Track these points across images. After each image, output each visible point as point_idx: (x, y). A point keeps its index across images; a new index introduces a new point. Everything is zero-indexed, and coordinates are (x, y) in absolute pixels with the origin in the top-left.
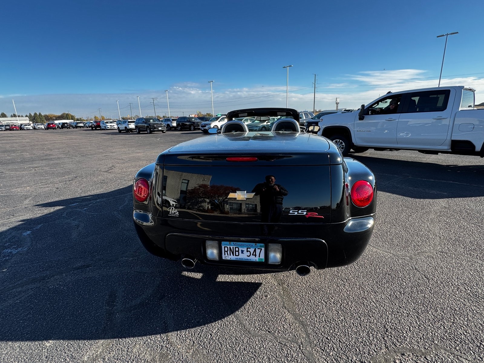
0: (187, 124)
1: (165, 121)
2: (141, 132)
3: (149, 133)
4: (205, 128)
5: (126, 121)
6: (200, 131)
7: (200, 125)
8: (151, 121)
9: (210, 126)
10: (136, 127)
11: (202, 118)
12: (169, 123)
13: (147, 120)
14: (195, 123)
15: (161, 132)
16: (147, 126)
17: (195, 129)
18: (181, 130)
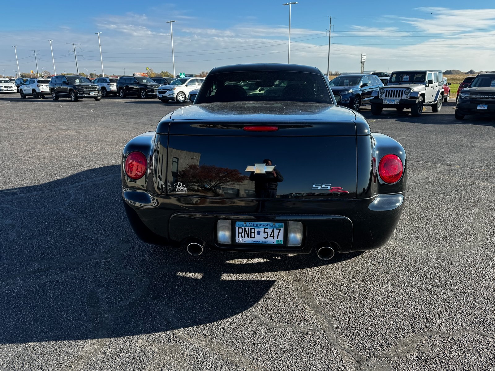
0: (133, 88)
1: (98, 82)
2: (59, 99)
3: (73, 100)
4: (164, 95)
5: (34, 81)
6: (157, 100)
7: (157, 90)
8: (76, 82)
9: (172, 92)
10: (52, 89)
11: (158, 79)
12: (105, 85)
13: (69, 80)
14: (148, 87)
15: (94, 99)
16: (70, 90)
17: (147, 97)
18: (124, 97)
